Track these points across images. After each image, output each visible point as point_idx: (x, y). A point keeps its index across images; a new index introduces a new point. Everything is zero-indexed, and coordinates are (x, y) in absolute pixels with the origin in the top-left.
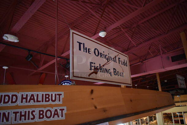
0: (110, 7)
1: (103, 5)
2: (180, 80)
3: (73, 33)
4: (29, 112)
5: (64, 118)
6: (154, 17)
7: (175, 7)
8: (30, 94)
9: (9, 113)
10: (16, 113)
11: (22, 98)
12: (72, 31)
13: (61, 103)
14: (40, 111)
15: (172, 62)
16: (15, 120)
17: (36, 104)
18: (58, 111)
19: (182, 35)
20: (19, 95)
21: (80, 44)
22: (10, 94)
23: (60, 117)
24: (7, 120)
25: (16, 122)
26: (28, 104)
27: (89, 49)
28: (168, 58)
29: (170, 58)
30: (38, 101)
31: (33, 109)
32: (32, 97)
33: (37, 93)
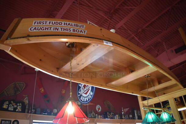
1: (111, 13)
4: (68, 29)
5: (85, 34)
6: (155, 21)
8: (68, 23)
9: (58, 28)
10: (61, 28)
11: (64, 24)
12: (89, 22)
13: (84, 28)
14: (73, 29)
15: (176, 53)
16: (61, 30)
18: (83, 31)
20: (63, 23)
22: (59, 22)
23: (84, 33)
24: (58, 30)
25: (62, 31)
26: (67, 26)
28: (172, 51)
29: (174, 51)
30: (72, 26)
31: (70, 28)
32: (69, 24)
33: (72, 23)
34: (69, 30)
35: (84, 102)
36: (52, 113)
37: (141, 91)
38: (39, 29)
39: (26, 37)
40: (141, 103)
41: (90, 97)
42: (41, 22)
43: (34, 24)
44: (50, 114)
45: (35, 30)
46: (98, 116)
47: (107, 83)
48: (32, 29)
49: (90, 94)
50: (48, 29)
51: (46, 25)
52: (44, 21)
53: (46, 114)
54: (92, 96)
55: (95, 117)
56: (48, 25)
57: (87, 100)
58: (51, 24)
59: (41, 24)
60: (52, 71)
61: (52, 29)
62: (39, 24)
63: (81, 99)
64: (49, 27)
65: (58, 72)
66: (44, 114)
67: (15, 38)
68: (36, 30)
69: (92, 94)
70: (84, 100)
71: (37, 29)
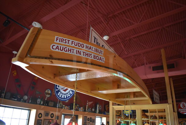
0: (113, 20)
1: (108, 17)
2: (156, 95)
3: (92, 30)
4: (89, 54)
5: (104, 62)
6: (143, 35)
7: (159, 29)
8: (89, 46)
9: (81, 51)
10: (84, 52)
11: (86, 47)
12: (91, 28)
13: (102, 55)
14: (94, 55)
17: (92, 51)
18: (102, 58)
19: (162, 51)
20: (85, 45)
21: (95, 38)
22: (81, 43)
23: (102, 61)
24: (80, 54)
25: (84, 56)
26: (88, 50)
27: (99, 44)
28: (150, 67)
29: (152, 68)
30: (93, 50)
31: (91, 53)
32: (90, 48)
33: (93, 47)
34: (90, 56)
35: (61, 98)
36: (22, 100)
37: (116, 99)
38: (62, 49)
39: (49, 58)
40: (111, 106)
41: (69, 96)
42: (64, 39)
43: (56, 41)
44: (19, 100)
45: (57, 50)
46: (65, 107)
47: (92, 90)
48: (54, 47)
49: (69, 92)
50: (71, 50)
51: (69, 45)
52: (67, 39)
53: (16, 100)
54: (71, 95)
55: (62, 107)
56: (71, 45)
57: (65, 98)
58: (73, 45)
59: (63, 42)
60: (50, 78)
61: (75, 51)
62: (61, 42)
63: (58, 95)
64: (72, 48)
65: (54, 78)
66: (13, 99)
67: (36, 57)
68: (59, 50)
69: (71, 94)
70: (61, 96)
71: (59, 48)
